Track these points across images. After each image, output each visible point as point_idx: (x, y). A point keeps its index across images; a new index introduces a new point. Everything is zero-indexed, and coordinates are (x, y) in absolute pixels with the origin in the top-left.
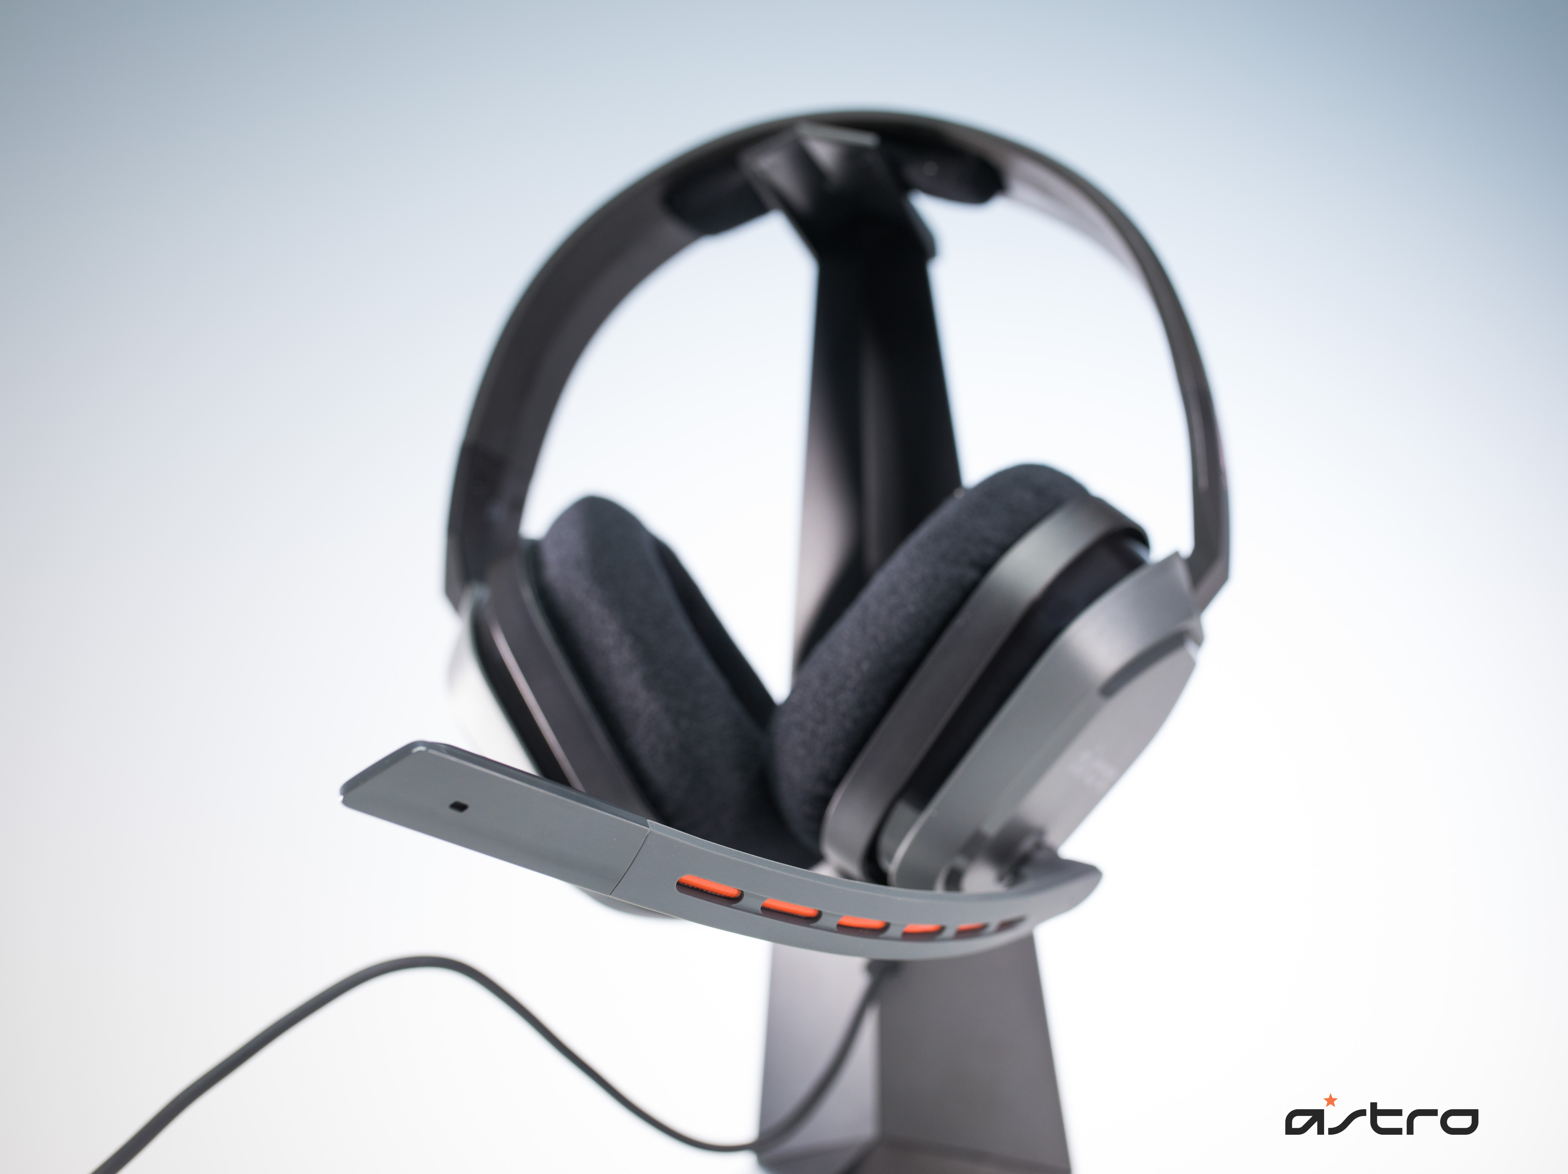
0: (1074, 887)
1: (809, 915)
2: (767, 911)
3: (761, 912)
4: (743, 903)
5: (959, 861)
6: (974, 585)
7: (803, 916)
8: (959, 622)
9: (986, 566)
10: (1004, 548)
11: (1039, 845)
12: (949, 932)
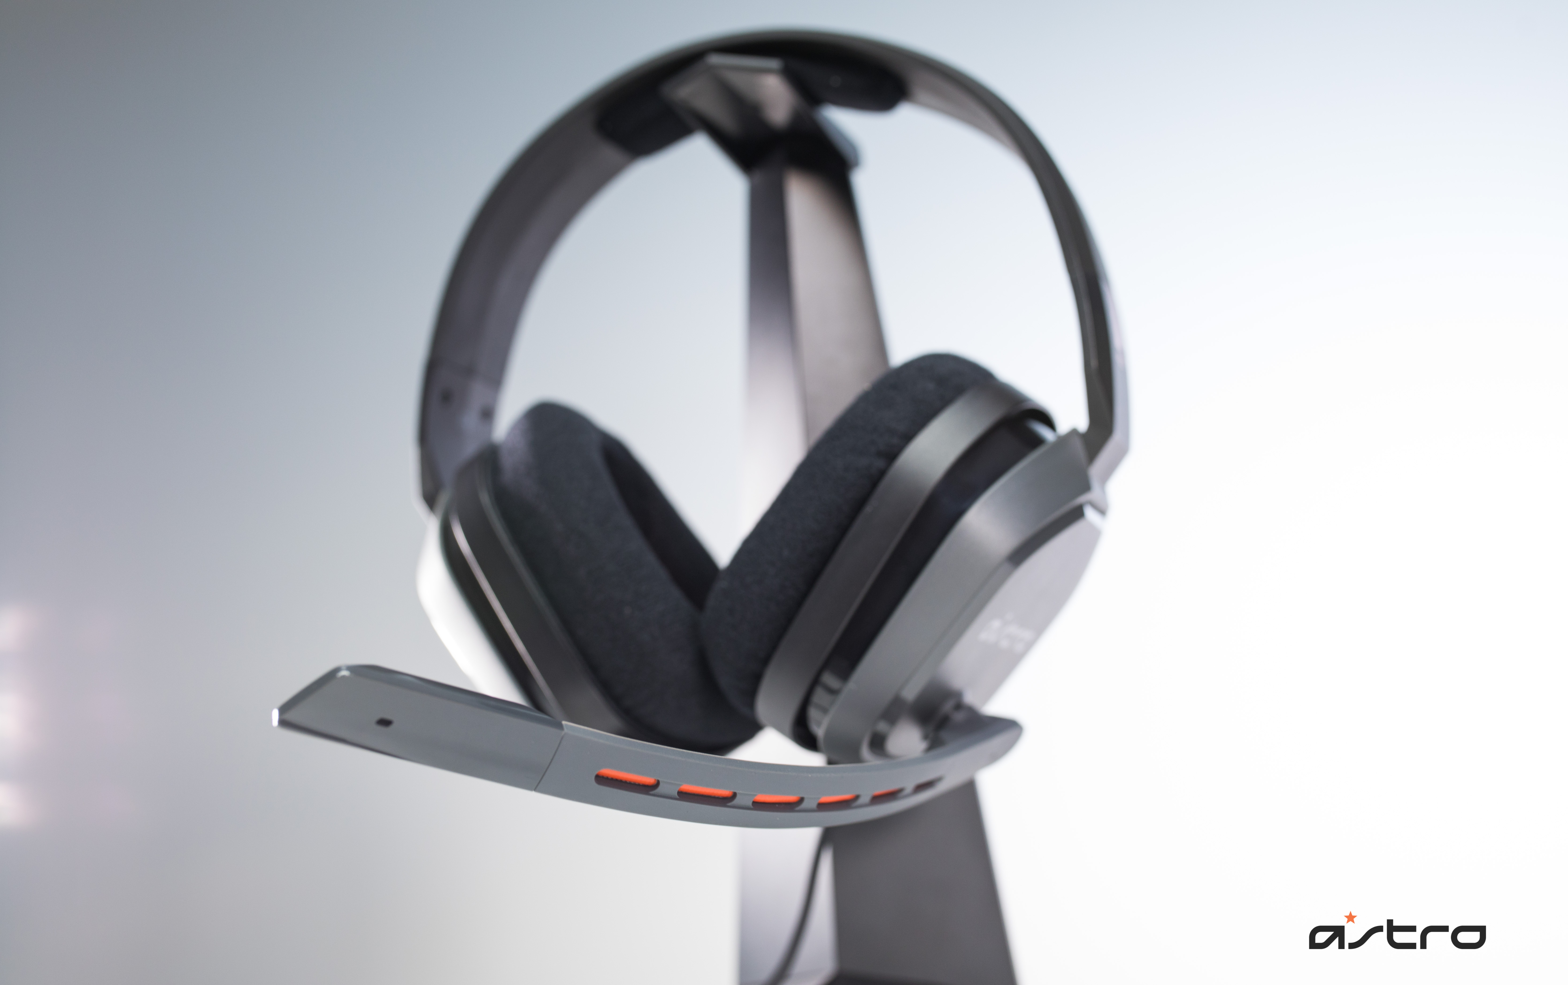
0: (995, 743)
1: (725, 796)
2: (684, 796)
3: (678, 797)
4: (659, 790)
5: (882, 726)
6: (882, 473)
7: (721, 797)
8: (868, 509)
9: (892, 455)
10: (908, 437)
11: (959, 706)
12: (865, 799)
